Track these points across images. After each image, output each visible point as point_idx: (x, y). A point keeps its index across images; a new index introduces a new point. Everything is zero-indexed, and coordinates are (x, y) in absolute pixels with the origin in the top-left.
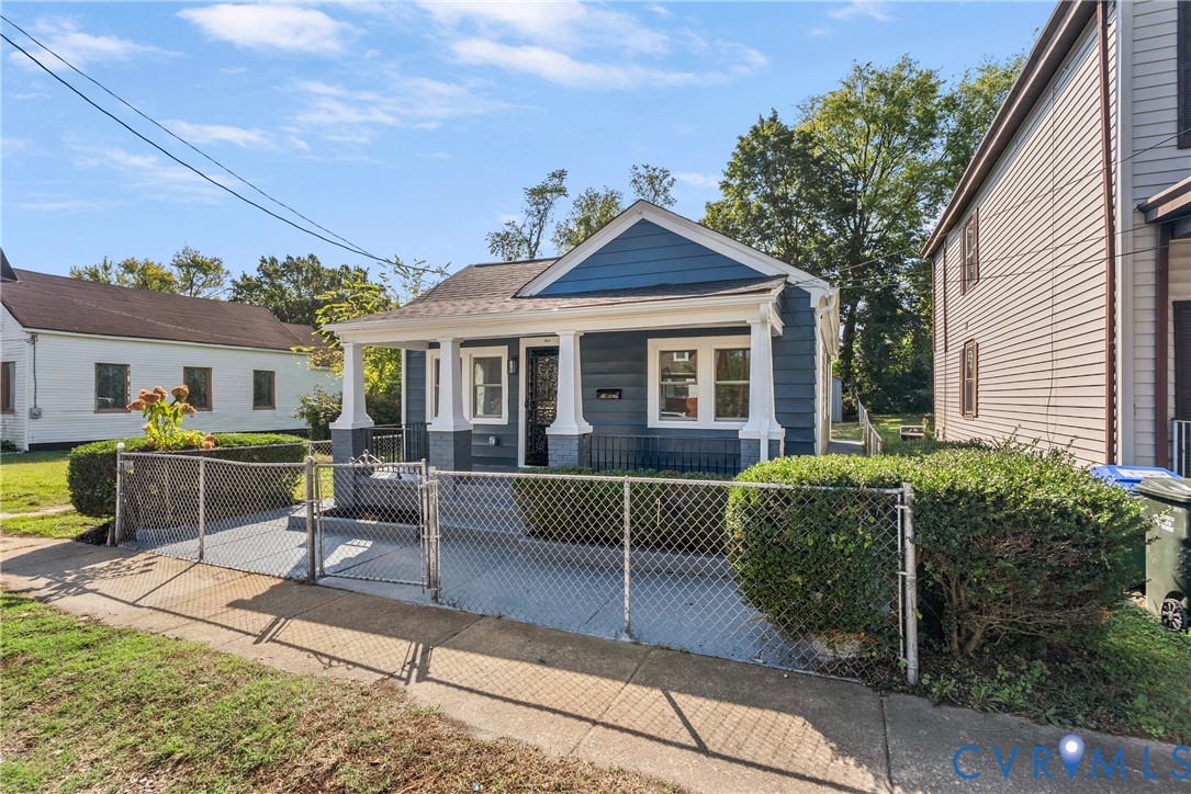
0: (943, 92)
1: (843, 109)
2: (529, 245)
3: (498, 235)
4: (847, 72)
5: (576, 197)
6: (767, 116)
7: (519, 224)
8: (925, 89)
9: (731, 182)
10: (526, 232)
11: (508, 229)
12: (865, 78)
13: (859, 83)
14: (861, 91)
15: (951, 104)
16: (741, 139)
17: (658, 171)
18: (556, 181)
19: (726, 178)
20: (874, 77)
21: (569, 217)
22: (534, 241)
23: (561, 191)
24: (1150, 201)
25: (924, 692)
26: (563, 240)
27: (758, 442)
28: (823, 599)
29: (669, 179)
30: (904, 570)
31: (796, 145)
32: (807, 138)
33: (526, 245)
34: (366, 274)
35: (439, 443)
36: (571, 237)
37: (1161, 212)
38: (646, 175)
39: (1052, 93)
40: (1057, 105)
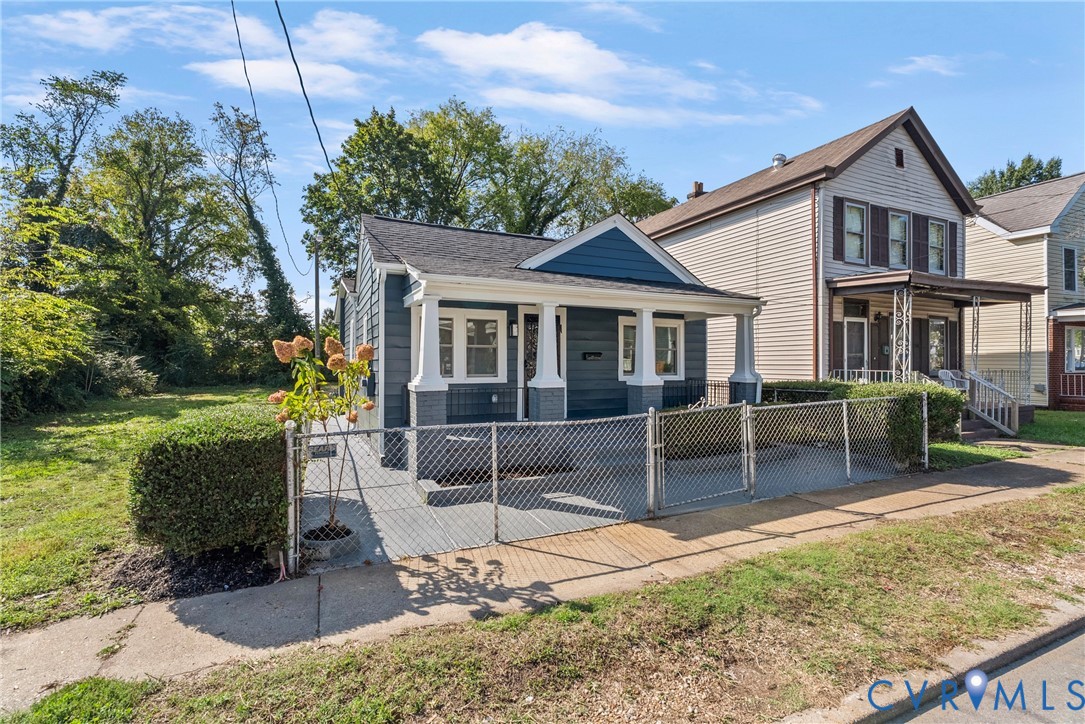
16: (359, 124)
17: (249, 118)
18: (104, 84)
21: (114, 133)
23: (107, 97)
24: (830, 281)
26: (104, 160)
27: (755, 385)
29: (260, 131)
35: (551, 398)
36: (116, 160)
37: (839, 285)
38: (233, 119)
39: (755, 211)
40: (760, 218)
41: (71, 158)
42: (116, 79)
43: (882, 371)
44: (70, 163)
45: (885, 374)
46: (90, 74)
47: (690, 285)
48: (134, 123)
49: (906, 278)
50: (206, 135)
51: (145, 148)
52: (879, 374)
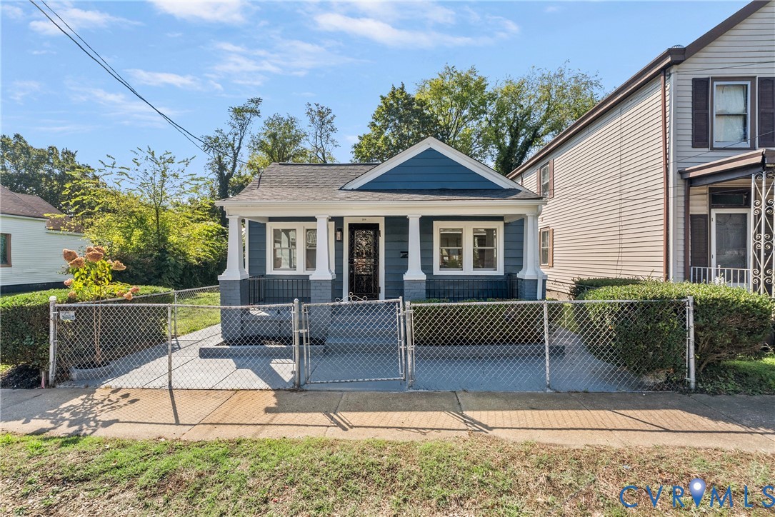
0: (488, 89)
1: (440, 90)
2: (233, 147)
3: (209, 138)
4: (441, 70)
5: (266, 118)
6: (398, 86)
7: (226, 132)
8: (480, 87)
9: (377, 123)
10: (230, 138)
11: (218, 134)
12: (451, 74)
13: (448, 76)
14: (448, 81)
15: (492, 97)
16: (383, 98)
17: (324, 109)
18: (253, 105)
19: (374, 120)
20: (456, 74)
21: (260, 131)
22: (236, 145)
23: (255, 112)
24: (686, 169)
25: (702, 391)
26: (256, 147)
27: (536, 281)
28: (653, 355)
29: (331, 115)
30: (689, 337)
31: (415, 107)
32: (422, 103)
33: (231, 147)
34: (74, 156)
35: (319, 288)
36: (262, 146)
37: (692, 175)
38: (316, 110)
39: (619, 110)
40: (623, 116)
41: (239, 148)
42: (258, 101)
43: (739, 270)
44: (238, 151)
45: (742, 273)
46: (246, 101)
47: (510, 189)
48: (270, 124)
49: (758, 159)
50: (304, 125)
51: (274, 136)
52: (735, 272)
